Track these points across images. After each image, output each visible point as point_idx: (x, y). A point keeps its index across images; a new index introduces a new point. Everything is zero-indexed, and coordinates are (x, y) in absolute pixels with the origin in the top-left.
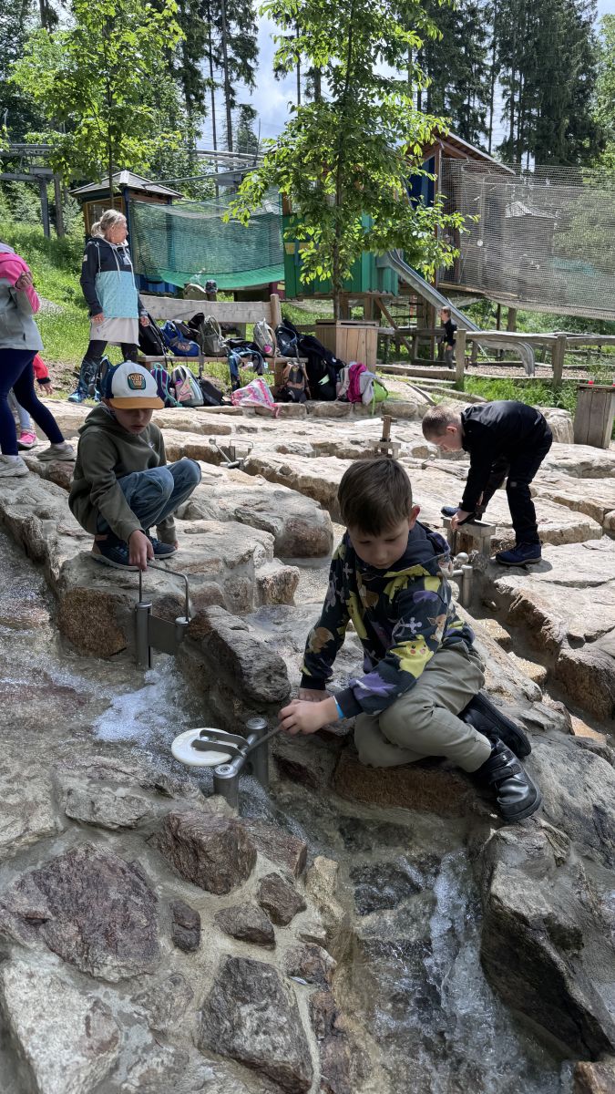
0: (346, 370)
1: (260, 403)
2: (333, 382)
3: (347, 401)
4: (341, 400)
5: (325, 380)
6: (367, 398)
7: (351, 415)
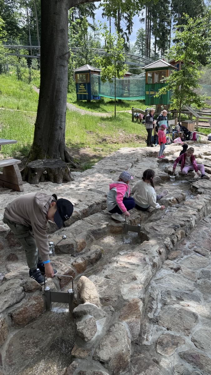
0: (192, 134)
1: (180, 142)
2: (189, 136)
3: (193, 140)
4: (191, 140)
5: (188, 136)
6: (198, 140)
7: (194, 143)
